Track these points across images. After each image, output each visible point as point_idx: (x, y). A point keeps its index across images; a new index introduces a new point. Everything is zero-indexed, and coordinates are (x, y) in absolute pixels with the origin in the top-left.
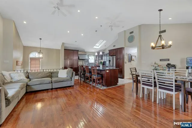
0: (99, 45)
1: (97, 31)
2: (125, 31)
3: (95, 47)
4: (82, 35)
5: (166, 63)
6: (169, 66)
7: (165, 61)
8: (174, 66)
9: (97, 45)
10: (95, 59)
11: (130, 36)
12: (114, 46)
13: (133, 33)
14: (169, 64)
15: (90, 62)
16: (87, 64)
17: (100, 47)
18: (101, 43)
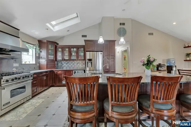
9: (54, 23)
10: (37, 55)
12: (84, 36)
14: (160, 64)
15: (24, 63)
16: (16, 68)
18: (66, 21)
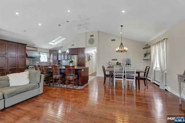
0: (55, 42)
1: (60, 25)
2: (86, 33)
3: (50, 43)
4: (40, 24)
5: (116, 62)
6: (118, 64)
7: (115, 60)
8: (120, 64)
9: (54, 41)
10: (49, 58)
11: (90, 39)
12: (73, 45)
13: (93, 36)
14: (117, 63)
15: (41, 61)
16: (38, 63)
17: (56, 43)
18: (58, 40)
